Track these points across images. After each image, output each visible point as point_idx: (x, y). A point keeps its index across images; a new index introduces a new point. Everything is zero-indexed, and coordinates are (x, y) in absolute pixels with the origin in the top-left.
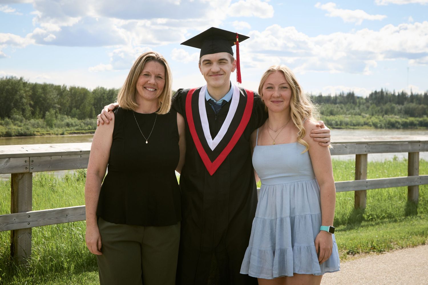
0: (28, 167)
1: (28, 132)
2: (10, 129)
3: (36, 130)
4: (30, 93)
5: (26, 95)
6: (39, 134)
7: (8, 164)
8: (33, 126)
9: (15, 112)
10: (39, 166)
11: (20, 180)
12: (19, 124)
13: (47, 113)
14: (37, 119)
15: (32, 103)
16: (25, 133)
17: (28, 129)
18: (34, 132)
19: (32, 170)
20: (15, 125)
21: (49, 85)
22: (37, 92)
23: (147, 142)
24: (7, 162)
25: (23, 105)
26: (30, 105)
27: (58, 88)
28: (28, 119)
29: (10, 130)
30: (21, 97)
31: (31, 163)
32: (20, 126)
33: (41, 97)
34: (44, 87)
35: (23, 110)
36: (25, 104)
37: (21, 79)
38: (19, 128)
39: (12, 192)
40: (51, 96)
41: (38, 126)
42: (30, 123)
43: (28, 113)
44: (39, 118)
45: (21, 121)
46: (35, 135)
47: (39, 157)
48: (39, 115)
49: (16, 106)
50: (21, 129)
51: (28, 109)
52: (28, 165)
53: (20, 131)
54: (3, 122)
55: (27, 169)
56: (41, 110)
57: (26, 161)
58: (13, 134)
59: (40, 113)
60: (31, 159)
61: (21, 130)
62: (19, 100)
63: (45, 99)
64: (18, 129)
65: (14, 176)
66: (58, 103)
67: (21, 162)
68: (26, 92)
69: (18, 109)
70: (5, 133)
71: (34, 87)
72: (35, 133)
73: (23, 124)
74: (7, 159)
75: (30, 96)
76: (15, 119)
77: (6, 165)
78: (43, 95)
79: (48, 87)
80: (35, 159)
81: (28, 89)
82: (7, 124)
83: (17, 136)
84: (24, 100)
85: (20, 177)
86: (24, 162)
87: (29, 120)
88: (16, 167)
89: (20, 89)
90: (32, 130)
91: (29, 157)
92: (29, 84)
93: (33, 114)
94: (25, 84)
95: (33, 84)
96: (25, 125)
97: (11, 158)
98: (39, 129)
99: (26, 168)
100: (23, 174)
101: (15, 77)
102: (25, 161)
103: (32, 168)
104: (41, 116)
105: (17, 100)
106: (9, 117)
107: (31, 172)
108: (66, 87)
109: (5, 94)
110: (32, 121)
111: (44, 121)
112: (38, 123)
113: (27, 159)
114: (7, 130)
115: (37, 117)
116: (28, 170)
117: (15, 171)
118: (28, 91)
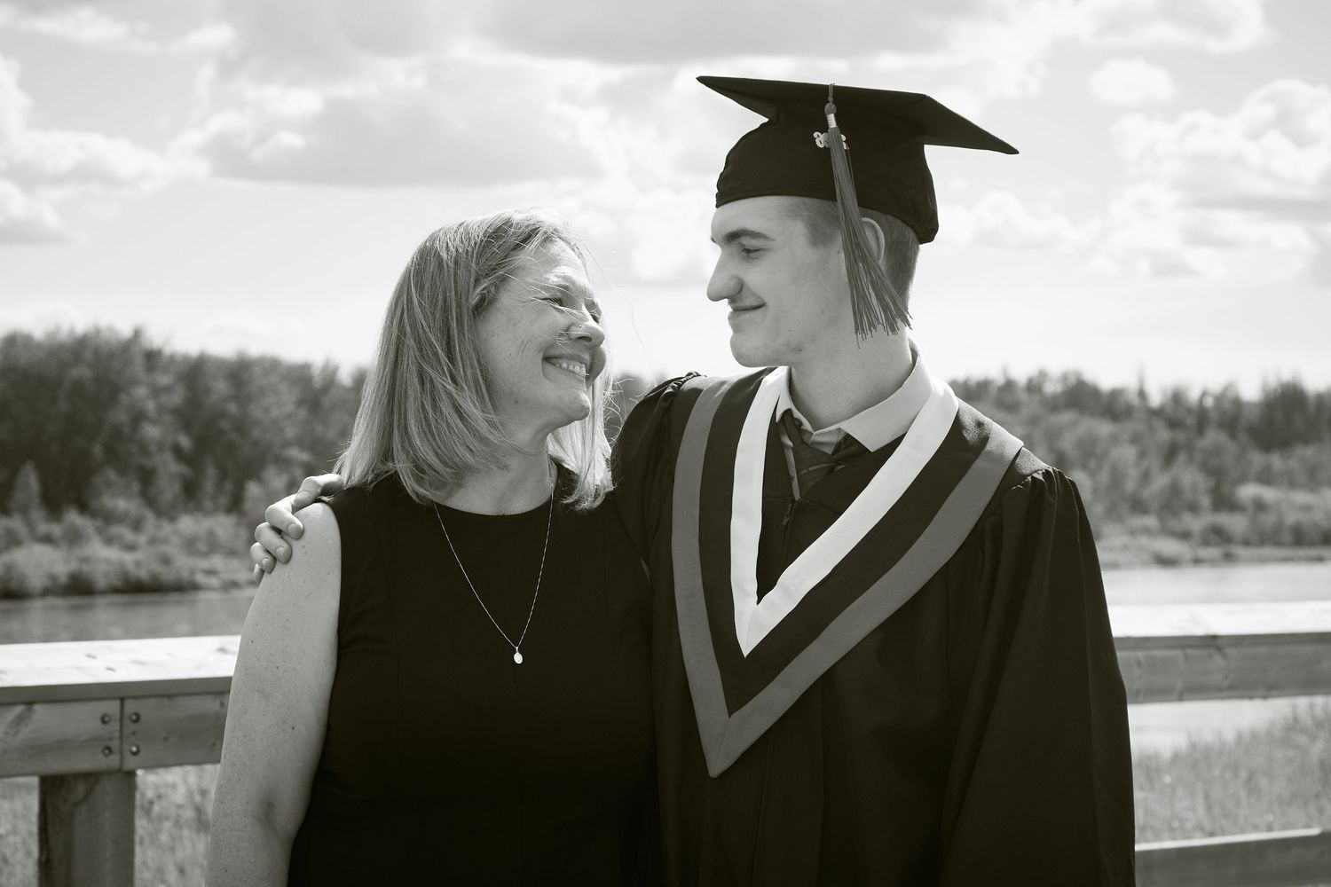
0: (115, 744)
1: (167, 575)
2: (84, 560)
3: (204, 564)
4: (177, 398)
5: (161, 409)
6: (214, 581)
7: (25, 732)
8: (190, 545)
9: (109, 484)
10: (166, 739)
11: (78, 804)
12: (129, 536)
13: (253, 489)
14: (207, 514)
15: (185, 442)
16: (155, 577)
17: (166, 560)
18: (193, 572)
19: (133, 758)
20: (109, 541)
21: (261, 361)
22: (207, 391)
23: (518, 658)
24: (20, 720)
25: (144, 449)
26: (177, 451)
27: (299, 376)
28: (167, 513)
29: (86, 568)
30: (139, 417)
31: (130, 727)
32: (131, 548)
33: (223, 415)
34: (240, 372)
35: (146, 477)
36: (153, 448)
37: (137, 334)
38: (129, 558)
39: (44, 859)
40: (267, 411)
41: (213, 546)
42: (176, 532)
43: (168, 489)
44: (215, 510)
45: (137, 526)
46: (195, 587)
47: (166, 702)
48: (214, 498)
49: (114, 457)
50: (137, 560)
51: (169, 470)
52: (117, 734)
53: (131, 568)
54: (56, 529)
55: (112, 757)
56: (223, 474)
57: (107, 719)
58: (101, 583)
59: (219, 487)
60: (131, 707)
61: (138, 564)
62: (127, 430)
63: (241, 426)
64: (121, 564)
65: (53, 788)
66: (300, 443)
67: (82, 720)
68: (156, 391)
69: (123, 469)
70: (63, 579)
71: (195, 371)
72: (200, 578)
73: (142, 539)
74: (20, 709)
75: (176, 412)
76: (109, 518)
77: (16, 733)
78: (232, 408)
79: (257, 370)
80: (147, 709)
81: (164, 380)
82: (74, 538)
83: (116, 591)
84: (151, 432)
85: (80, 790)
86: (99, 723)
87: (172, 519)
88: (62, 746)
89: (133, 382)
90: (185, 565)
91: (122, 700)
92: (172, 359)
93: (190, 493)
94: (153, 358)
95: (186, 358)
96: (153, 541)
97: (38, 708)
98: (217, 561)
99: (107, 752)
100: (92, 777)
101: (110, 329)
102: (100, 716)
103: (134, 749)
104: (224, 500)
105: (117, 434)
106: (83, 507)
107: (128, 766)
108: (335, 371)
109: (63, 406)
110: (188, 524)
111: (238, 524)
112: (211, 533)
113: (112, 707)
114: (74, 566)
115: (208, 504)
116: (113, 761)
117: (56, 765)
118: (168, 389)
